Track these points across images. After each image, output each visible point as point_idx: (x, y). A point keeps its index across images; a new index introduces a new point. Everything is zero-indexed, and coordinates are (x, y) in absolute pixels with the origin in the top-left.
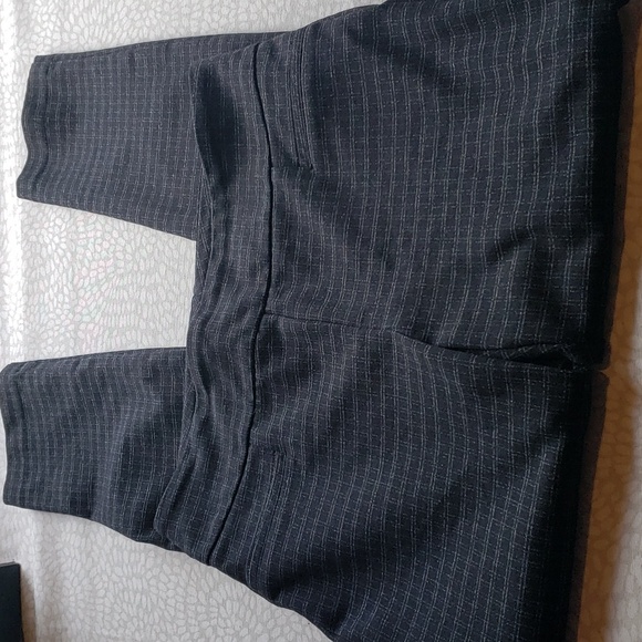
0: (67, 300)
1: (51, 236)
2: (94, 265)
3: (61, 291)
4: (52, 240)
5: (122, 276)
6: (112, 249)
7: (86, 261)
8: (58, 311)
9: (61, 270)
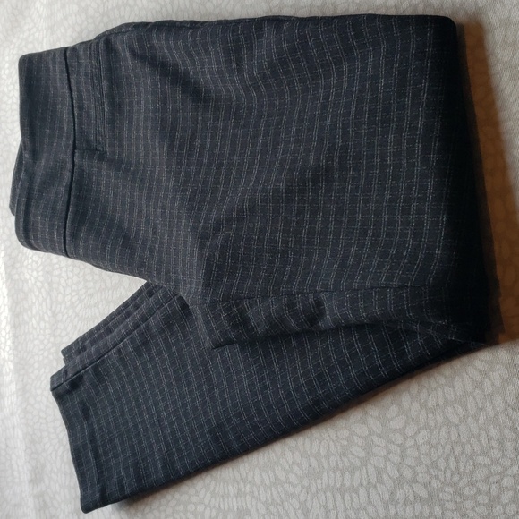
0: (47, 325)
1: (30, 272)
2: (68, 291)
3: (42, 319)
4: (31, 276)
5: (92, 295)
6: (82, 273)
7: (61, 288)
8: (41, 337)
9: (41, 299)
